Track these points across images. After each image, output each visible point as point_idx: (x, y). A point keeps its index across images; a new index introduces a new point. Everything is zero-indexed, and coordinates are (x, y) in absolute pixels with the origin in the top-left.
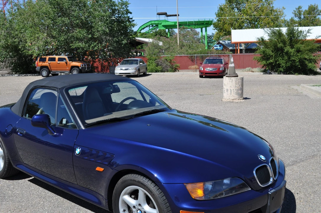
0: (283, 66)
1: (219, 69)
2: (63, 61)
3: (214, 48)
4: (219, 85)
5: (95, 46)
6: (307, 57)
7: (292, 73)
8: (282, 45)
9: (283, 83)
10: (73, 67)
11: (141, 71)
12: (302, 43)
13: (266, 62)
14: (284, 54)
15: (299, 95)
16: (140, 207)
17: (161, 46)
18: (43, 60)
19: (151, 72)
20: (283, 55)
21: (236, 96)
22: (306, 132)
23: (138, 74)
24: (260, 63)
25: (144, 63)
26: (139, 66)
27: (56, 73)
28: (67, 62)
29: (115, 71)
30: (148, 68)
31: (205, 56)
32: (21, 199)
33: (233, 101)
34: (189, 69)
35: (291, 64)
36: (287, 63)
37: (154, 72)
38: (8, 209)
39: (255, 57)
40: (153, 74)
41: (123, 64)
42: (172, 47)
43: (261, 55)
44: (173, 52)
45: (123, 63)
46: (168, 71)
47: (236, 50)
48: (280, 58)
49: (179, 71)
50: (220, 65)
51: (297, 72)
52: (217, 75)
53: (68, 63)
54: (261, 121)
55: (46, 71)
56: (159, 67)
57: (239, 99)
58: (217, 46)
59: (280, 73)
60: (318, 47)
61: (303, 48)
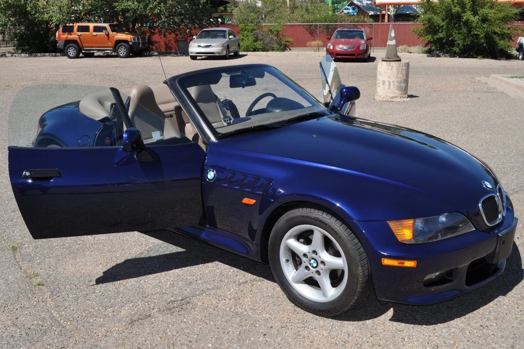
0: (459, 44)
1: (359, 47)
2: (102, 32)
3: (343, 11)
4: (361, 74)
5: (155, 7)
6: (497, 30)
7: (472, 55)
8: (460, 10)
9: (462, 71)
10: (119, 42)
11: (230, 50)
12: (491, 8)
13: (433, 37)
14: (462, 24)
15: (491, 91)
16: (314, 256)
17: (259, 8)
18: (69, 30)
19: (246, 51)
20: (460, 26)
21: (398, 93)
22: (513, 150)
23: (226, 54)
24: (423, 38)
25: (235, 37)
26: (227, 41)
27: (92, 51)
28: (108, 33)
29: (190, 48)
30: (242, 44)
31: (332, 25)
32: (112, 248)
33: (392, 100)
34: (307, 47)
35: (472, 42)
36: (465, 39)
37: (252, 51)
38: (97, 262)
39: (415, 28)
40: (250, 55)
41: (200, 37)
42: (279, 9)
43: (424, 25)
44: (279, 18)
45: (202, 36)
46: (273, 50)
47: (381, 16)
48: (455, 31)
49: (290, 50)
50: (361, 41)
51: (481, 55)
52: (355, 57)
53: (110, 35)
54: (443, 132)
55: (73, 49)
56: (259, 42)
57: (402, 97)
58: (348, 9)
59: (454, 55)
60: (516, 14)
61: (492, 15)
